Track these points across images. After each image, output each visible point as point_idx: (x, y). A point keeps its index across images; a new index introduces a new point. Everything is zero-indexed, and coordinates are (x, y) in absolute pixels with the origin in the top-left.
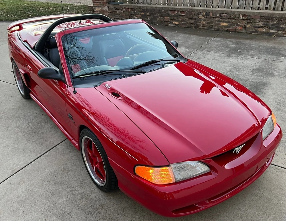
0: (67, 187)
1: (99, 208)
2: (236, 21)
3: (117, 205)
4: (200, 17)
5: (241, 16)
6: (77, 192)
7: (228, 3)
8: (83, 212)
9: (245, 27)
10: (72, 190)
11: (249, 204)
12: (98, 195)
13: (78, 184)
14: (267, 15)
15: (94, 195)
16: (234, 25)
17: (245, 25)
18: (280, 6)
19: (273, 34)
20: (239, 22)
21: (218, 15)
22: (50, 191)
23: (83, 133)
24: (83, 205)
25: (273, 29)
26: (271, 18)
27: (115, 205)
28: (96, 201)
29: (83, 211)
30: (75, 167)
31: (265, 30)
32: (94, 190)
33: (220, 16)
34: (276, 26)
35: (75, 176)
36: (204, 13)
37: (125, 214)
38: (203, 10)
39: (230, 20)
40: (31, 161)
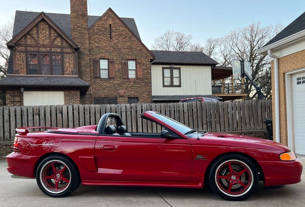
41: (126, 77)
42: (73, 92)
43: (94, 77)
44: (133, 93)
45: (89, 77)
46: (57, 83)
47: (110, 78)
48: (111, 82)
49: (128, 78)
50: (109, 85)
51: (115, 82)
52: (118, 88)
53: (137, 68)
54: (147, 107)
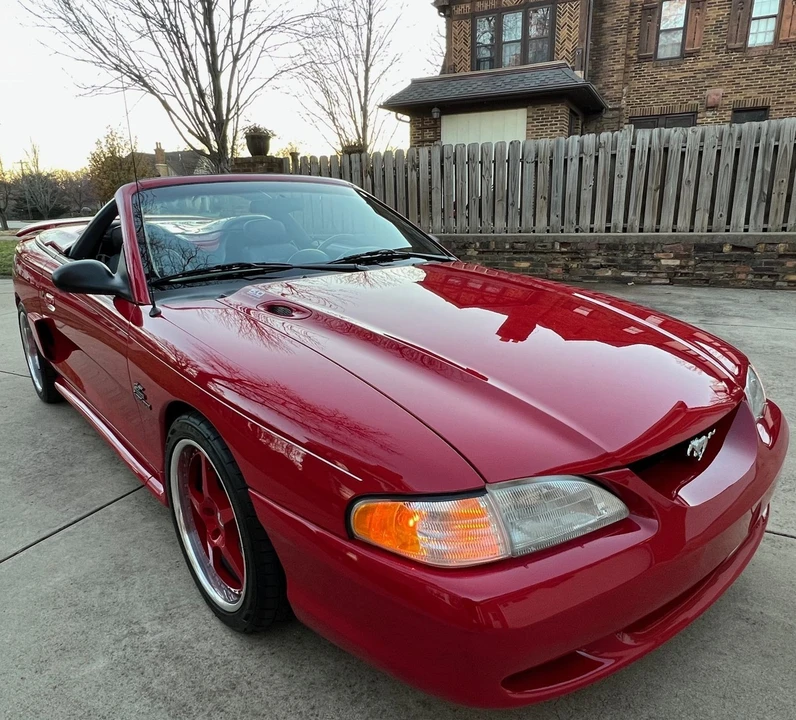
0: (117, 624)
1: (221, 692)
2: (549, 256)
3: (285, 675)
4: (469, 253)
5: (557, 246)
6: (148, 638)
7: (527, 223)
8: (160, 708)
9: (567, 270)
10: (132, 634)
11: (732, 648)
12: (222, 644)
13: (157, 612)
14: (611, 241)
15: (206, 646)
16: (543, 266)
17: (566, 265)
18: (637, 223)
19: (630, 279)
20: (554, 259)
21: (507, 247)
22: (54, 640)
23: (173, 432)
24: (162, 683)
25: (626, 270)
26: (620, 247)
27: (276, 676)
28: (211, 666)
29: (160, 704)
30: (153, 562)
31: (609, 273)
32: (207, 628)
33: (512, 247)
34: (633, 262)
35: (149, 587)
36: (478, 244)
37: (313, 708)
38: (474, 237)
39: (533, 256)
40: (15, 550)
41: (738, 45)
42: (547, 108)
43: (640, 58)
44: (752, 93)
45: (623, 60)
46: (508, 87)
47: (685, 55)
48: (687, 65)
49: (744, 49)
50: (677, 76)
51: (700, 65)
52: (706, 83)
53: (786, 7)
54: (650, 143)
